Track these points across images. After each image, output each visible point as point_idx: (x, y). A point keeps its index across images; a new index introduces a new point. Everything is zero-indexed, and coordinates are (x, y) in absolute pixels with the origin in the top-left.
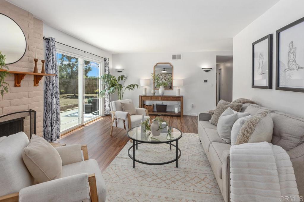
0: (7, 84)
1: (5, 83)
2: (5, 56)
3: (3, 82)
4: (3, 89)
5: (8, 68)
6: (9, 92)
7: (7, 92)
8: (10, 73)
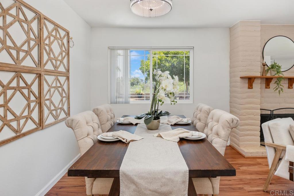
0: (282, 86)
1: (281, 85)
2: (281, 66)
3: (280, 85)
4: (280, 89)
5: (283, 75)
6: (284, 92)
7: (283, 92)
8: (285, 78)
